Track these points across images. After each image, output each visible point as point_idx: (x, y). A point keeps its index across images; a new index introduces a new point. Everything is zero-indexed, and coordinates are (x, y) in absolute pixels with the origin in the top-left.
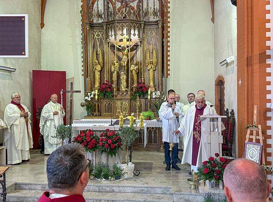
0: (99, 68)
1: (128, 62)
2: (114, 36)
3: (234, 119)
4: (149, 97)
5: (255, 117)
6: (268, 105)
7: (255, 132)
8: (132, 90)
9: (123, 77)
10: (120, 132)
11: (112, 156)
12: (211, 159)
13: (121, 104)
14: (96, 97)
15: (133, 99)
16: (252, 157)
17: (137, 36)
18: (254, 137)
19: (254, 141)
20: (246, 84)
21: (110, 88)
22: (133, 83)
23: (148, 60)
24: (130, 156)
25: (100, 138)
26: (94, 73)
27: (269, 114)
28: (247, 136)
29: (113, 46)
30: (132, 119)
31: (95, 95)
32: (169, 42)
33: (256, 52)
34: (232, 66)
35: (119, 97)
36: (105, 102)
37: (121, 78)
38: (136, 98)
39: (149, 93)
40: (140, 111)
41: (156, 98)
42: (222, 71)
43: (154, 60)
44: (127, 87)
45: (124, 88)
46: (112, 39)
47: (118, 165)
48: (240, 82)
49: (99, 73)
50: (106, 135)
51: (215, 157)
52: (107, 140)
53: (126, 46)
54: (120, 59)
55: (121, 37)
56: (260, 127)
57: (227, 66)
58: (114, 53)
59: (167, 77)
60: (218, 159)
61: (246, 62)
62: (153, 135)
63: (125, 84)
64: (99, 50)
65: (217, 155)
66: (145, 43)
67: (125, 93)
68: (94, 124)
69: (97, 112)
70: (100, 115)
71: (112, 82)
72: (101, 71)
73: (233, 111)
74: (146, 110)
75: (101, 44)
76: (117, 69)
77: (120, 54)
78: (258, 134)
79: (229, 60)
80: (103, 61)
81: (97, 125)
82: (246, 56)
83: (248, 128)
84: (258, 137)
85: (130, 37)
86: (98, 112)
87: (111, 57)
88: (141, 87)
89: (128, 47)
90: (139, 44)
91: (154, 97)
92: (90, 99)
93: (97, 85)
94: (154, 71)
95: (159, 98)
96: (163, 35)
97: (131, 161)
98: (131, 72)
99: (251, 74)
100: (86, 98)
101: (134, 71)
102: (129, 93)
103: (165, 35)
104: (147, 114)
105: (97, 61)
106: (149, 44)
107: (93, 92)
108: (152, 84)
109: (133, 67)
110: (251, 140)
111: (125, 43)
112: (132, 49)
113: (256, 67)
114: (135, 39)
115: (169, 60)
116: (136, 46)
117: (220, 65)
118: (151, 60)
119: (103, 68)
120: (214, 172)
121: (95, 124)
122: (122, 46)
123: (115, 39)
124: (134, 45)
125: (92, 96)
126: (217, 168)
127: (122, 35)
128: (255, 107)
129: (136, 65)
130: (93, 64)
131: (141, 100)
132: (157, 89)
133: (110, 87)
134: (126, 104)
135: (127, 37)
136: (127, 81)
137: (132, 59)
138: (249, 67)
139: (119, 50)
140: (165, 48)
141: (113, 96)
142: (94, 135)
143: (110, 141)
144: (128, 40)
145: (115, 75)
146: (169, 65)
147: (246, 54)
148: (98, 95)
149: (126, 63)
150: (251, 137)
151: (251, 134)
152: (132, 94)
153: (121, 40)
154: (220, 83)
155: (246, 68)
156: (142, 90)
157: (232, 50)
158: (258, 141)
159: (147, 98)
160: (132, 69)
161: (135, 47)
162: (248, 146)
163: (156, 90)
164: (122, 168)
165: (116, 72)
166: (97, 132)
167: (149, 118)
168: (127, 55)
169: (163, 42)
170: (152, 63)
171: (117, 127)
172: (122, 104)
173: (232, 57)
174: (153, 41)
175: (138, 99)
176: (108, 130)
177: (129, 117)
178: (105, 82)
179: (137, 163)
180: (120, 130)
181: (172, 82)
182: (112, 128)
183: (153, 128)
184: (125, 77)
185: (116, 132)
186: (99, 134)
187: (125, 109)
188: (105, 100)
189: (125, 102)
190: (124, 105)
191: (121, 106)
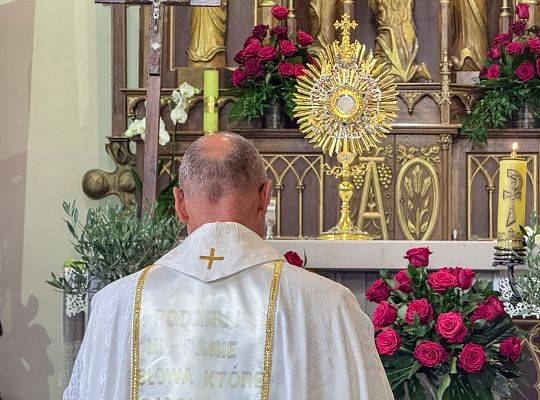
13: (389, 168)
31: (197, 106)
45: (405, 61)
63: (409, 32)
67: (411, 97)
93: (206, 42)
100: (137, 127)
102: (444, 92)
107: (186, 91)
131: (526, 148)
134: (424, 164)
172: (394, 165)
187: (418, 199)
188: (268, 144)
189: (415, 154)
190: (408, 173)
191: (387, 178)
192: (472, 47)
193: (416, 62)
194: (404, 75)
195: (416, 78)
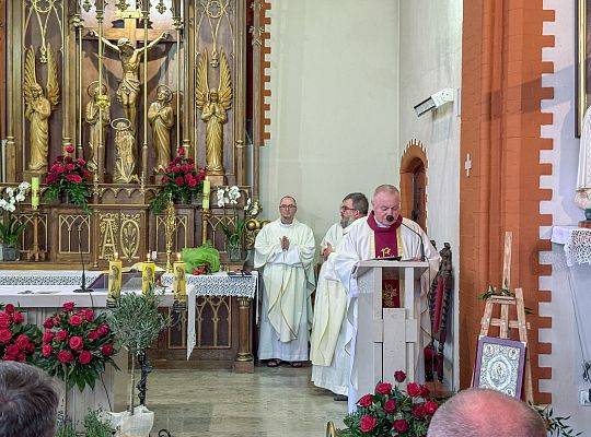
0: (43, 107)
1: (140, 94)
2: (94, 8)
3: (451, 270)
4: (206, 204)
5: (507, 267)
6: (544, 232)
7: (505, 310)
8: (152, 180)
9: (125, 139)
10: (110, 313)
11: (82, 387)
12: (383, 388)
13: (117, 224)
14: (35, 201)
15: (155, 208)
16: (497, 382)
17: (168, 14)
18: (502, 324)
19: (503, 335)
20: (484, 172)
21: (81, 174)
22: (154, 160)
23: (204, 90)
24: (142, 387)
25: (43, 331)
26: (28, 123)
27: (546, 258)
28: (486, 321)
29: (91, 42)
30: (150, 270)
31: (29, 194)
32: (268, 36)
33: (515, 79)
34: (448, 116)
35: (109, 201)
36: (63, 219)
37: (119, 140)
38: (164, 207)
39: (206, 190)
40: (177, 247)
41: (226, 207)
42: (420, 129)
43: (224, 90)
44: (137, 171)
45: (127, 173)
46: (89, 17)
47: (102, 418)
48: (468, 165)
49: (44, 125)
50: (64, 322)
51: (393, 383)
52: (65, 338)
53: (133, 43)
54: (113, 82)
55: (119, 14)
56: (519, 293)
57: (434, 116)
58: (95, 61)
59: (262, 144)
60: (403, 387)
61: (484, 106)
62: (216, 320)
63: (130, 160)
64: (45, 49)
65: (400, 376)
66: (196, 36)
67: (129, 191)
68: (25, 288)
69: (36, 247)
70: (47, 259)
71: (87, 154)
72: (50, 119)
73: (447, 247)
74: (196, 244)
75: (53, 30)
76: (105, 114)
77: (116, 66)
78: (513, 315)
79: (438, 100)
80: (60, 87)
81: (36, 289)
82: (485, 91)
83: (487, 296)
84: (513, 325)
85: (146, 14)
86: (41, 247)
87: (84, 74)
88: (181, 173)
89: (139, 44)
90: (176, 38)
91: (221, 203)
92: (13, 209)
93: (38, 161)
94: (222, 123)
95: (238, 208)
96: (250, 13)
97: (142, 402)
98: (151, 123)
99: (496, 142)
101: (158, 121)
102: (143, 190)
103: (256, 16)
104: (197, 254)
105: (37, 87)
106: (208, 40)
107: (24, 186)
108: (214, 163)
109: (155, 110)
110: (494, 332)
111: (129, 34)
112: (154, 54)
113: (513, 121)
114: (163, 21)
115: (269, 93)
116: (167, 44)
117: (414, 113)
118: (213, 90)
119: (56, 108)
120: (389, 425)
121: (30, 288)
122: (122, 40)
123: (100, 18)
124: (160, 42)
125: (20, 197)
126: (399, 416)
127: (122, 6)
128: (508, 238)
129: (166, 102)
130: (24, 96)
131: (181, 212)
132: (231, 179)
133: (82, 171)
134: (133, 222)
135: (138, 14)
136: (137, 152)
137: (153, 82)
138: (493, 122)
139: (110, 52)
140: (256, 54)
141: (90, 200)
142: (24, 324)
143: (75, 342)
144: (140, 25)
145: (97, 132)
146: (268, 107)
147: (485, 83)
148: (42, 195)
149: (133, 95)
150: (496, 323)
151: (497, 314)
152: (151, 195)
153: (119, 24)
154: (415, 167)
155: (484, 125)
156: (184, 182)
157: (448, 70)
158: (514, 335)
159: (200, 207)
160: (152, 114)
161: (163, 47)
162: (485, 349)
163: (226, 182)
164: (114, 425)
165: (100, 123)
166: (33, 315)
167: (206, 268)
168: (138, 72)
169: (249, 37)
170: (215, 98)
171: (101, 297)
172: (119, 223)
173: (446, 91)
174: (220, 31)
175: (171, 208)
176: (69, 307)
177: (140, 266)
178: (66, 154)
179: (165, 407)
180: (109, 306)
181: (277, 160)
182: (84, 300)
183: (216, 299)
184: (130, 138)
185: (98, 313)
186: (39, 320)
187: (130, 238)
188: (63, 211)
189: (130, 218)
190: (125, 226)
191: (116, 229)
192: (163, 165)
193: (133, 173)
194: (127, 180)
195: (133, 182)
